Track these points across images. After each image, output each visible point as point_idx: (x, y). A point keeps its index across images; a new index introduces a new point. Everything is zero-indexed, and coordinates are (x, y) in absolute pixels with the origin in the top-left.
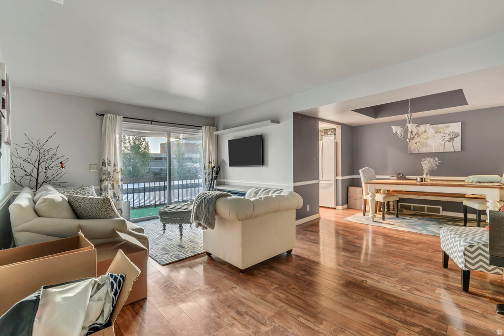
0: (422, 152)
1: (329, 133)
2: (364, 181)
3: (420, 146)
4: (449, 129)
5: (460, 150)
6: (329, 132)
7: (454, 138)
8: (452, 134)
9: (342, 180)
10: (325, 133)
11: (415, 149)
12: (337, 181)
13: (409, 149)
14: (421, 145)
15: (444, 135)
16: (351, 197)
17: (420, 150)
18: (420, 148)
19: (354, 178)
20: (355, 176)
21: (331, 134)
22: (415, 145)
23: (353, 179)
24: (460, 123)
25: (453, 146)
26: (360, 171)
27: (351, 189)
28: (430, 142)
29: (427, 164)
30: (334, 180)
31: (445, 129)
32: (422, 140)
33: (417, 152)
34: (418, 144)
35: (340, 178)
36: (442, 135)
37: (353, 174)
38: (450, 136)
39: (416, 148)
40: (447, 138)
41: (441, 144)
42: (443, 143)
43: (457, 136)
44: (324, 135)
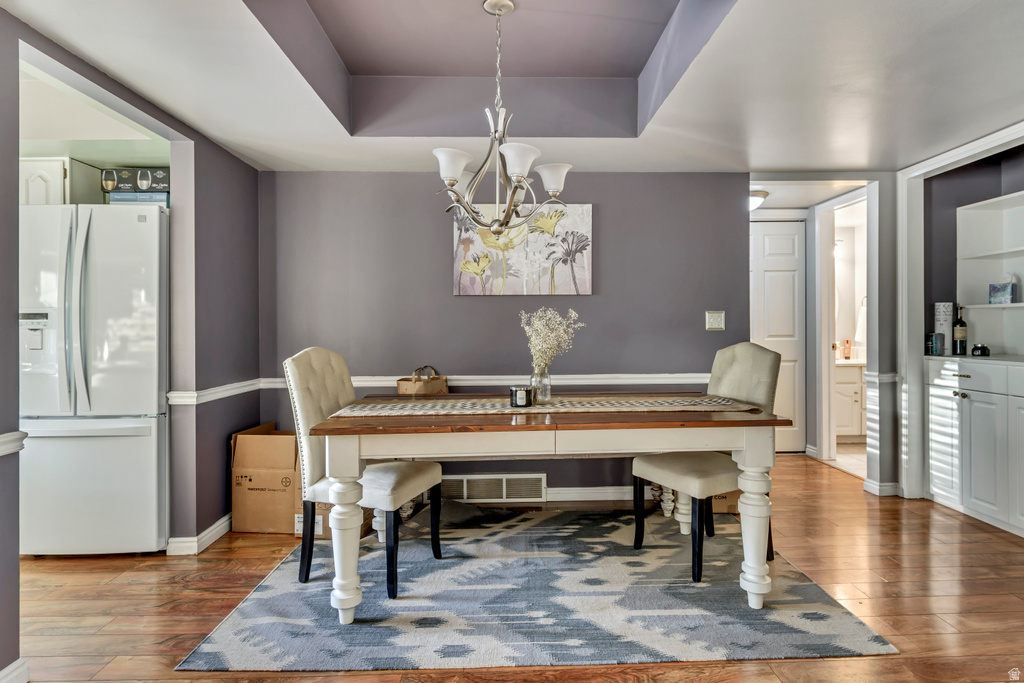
0: (495, 292)
1: (144, 184)
2: (307, 418)
3: (488, 272)
4: (563, 221)
5: (589, 292)
6: (144, 177)
7: (576, 251)
8: (570, 239)
9: (201, 409)
10: (121, 180)
11: (473, 281)
12: (168, 413)
13: (456, 282)
14: (491, 268)
15: (553, 241)
16: (246, 483)
17: (488, 286)
18: (488, 277)
19: (258, 392)
20: (263, 383)
21: (151, 190)
22: (473, 268)
23: (256, 395)
24: (589, 207)
25: (574, 278)
26: (288, 365)
27: (250, 445)
28: (515, 258)
29: (542, 336)
30: (154, 411)
31: (554, 219)
32: (493, 251)
33: (478, 291)
34: (483, 263)
35: (187, 398)
36: (547, 236)
37: (256, 374)
38: (565, 246)
39: (478, 278)
40: (560, 251)
41: (545, 270)
42: (548, 264)
43: (584, 248)
44: (117, 189)
